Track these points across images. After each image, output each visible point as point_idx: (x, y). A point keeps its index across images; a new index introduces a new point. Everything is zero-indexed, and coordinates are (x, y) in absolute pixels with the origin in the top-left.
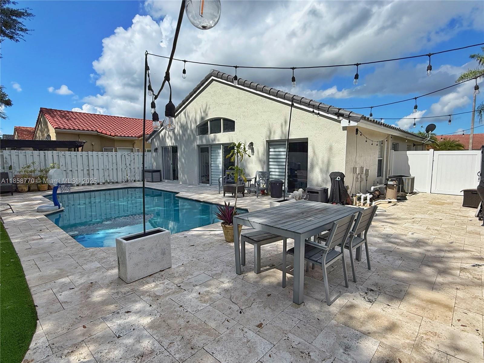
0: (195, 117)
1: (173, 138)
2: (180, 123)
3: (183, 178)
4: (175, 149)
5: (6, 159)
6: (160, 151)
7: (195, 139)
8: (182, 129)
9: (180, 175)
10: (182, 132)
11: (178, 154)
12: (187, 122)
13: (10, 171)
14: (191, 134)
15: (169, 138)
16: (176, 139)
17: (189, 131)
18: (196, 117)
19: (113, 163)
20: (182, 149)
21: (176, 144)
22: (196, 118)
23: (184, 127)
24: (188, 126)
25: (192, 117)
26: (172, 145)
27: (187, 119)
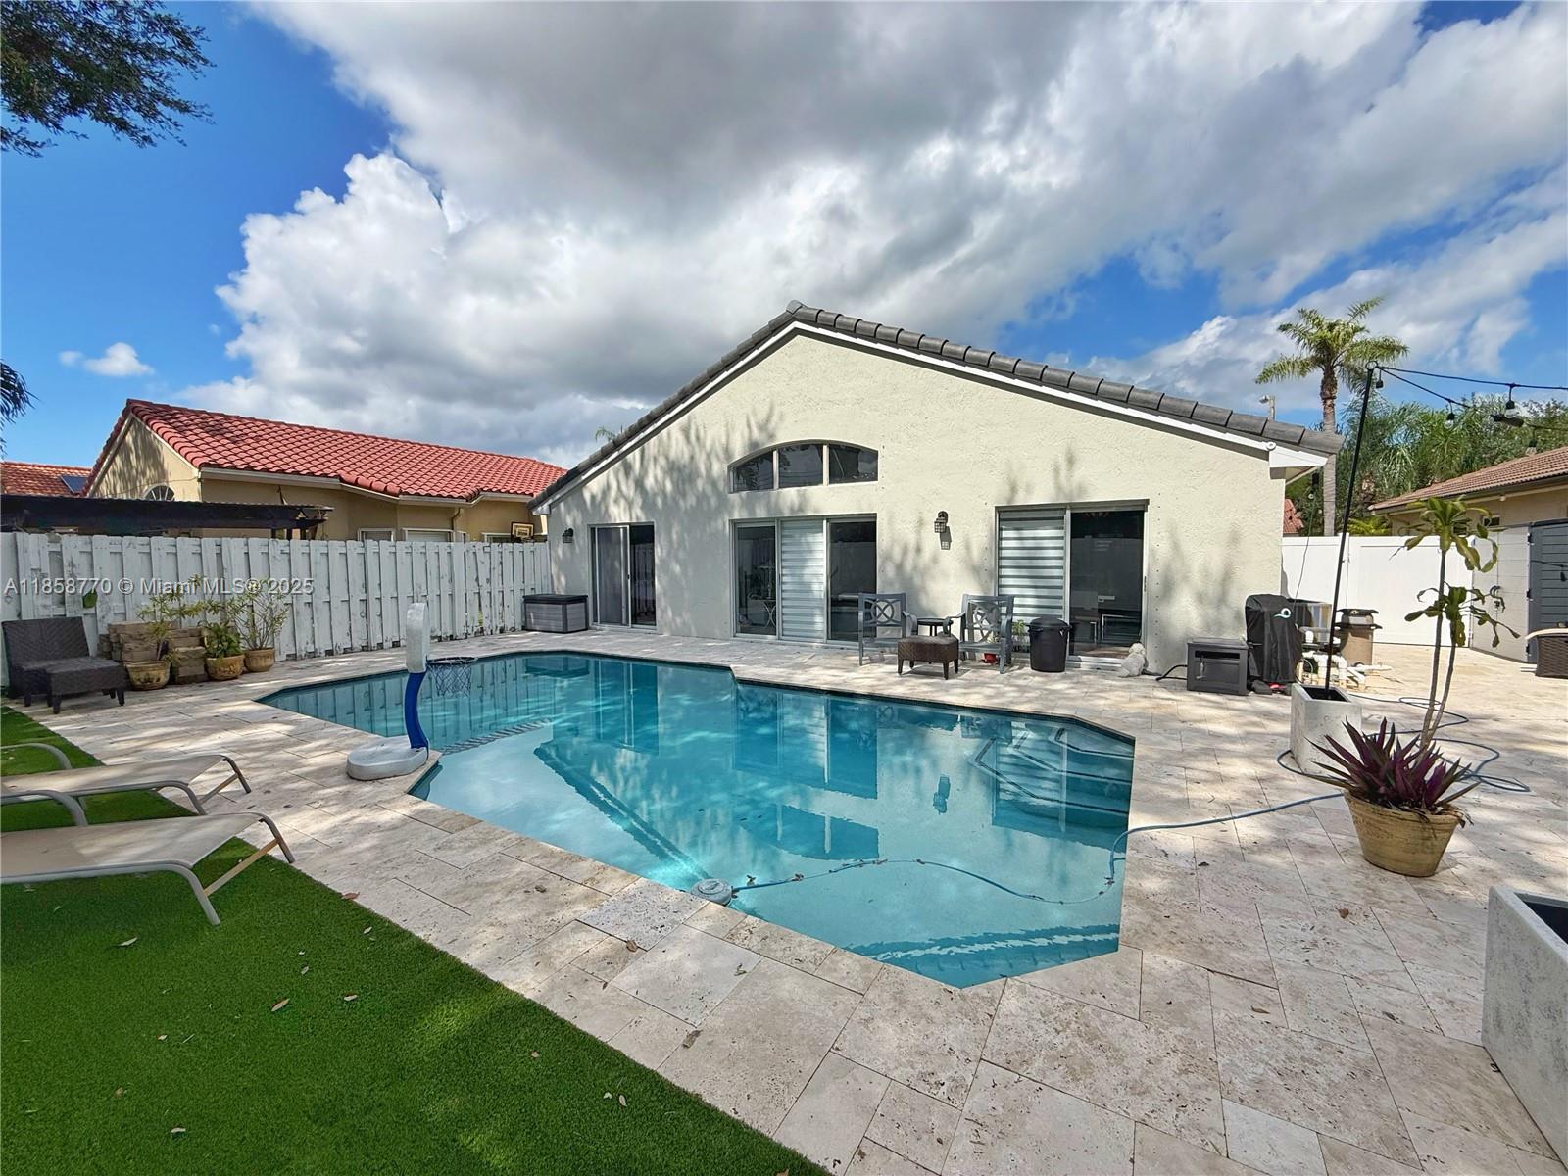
0: (724, 440)
1: (639, 501)
2: (667, 458)
3: (674, 621)
4: (642, 535)
5: (73, 566)
6: (582, 540)
7: (724, 504)
8: (675, 475)
9: (664, 611)
10: (675, 485)
11: (657, 551)
12: (692, 458)
13: (86, 611)
14: (709, 490)
15: (623, 502)
16: (648, 505)
17: (700, 484)
18: (728, 442)
19: (439, 578)
20: (675, 537)
21: (647, 518)
22: (732, 446)
23: (682, 473)
24: (697, 469)
25: (714, 441)
26: (634, 521)
27: (693, 448)
